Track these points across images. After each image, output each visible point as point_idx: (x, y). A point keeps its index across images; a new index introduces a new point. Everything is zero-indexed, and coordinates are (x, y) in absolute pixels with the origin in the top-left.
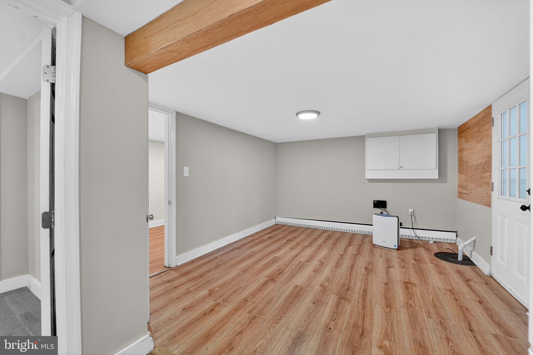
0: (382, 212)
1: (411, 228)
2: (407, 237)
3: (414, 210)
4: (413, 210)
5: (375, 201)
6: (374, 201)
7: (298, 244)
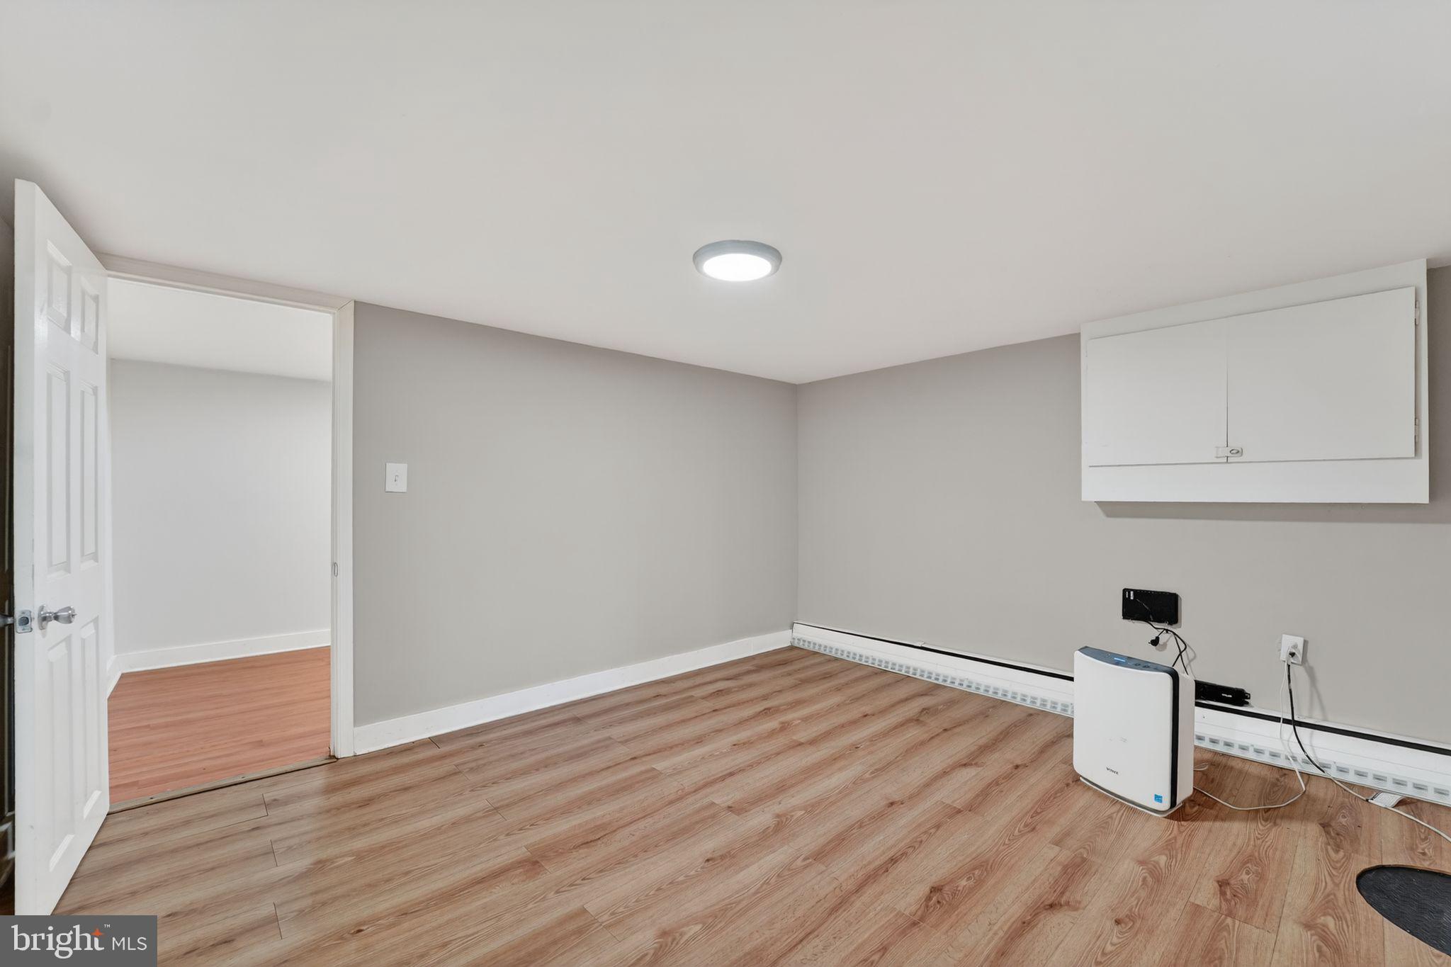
0: (1157, 638)
1: (1286, 721)
2: (1266, 759)
3: (1305, 643)
4: (1302, 639)
5: (1129, 590)
6: (1125, 591)
7: (784, 727)
